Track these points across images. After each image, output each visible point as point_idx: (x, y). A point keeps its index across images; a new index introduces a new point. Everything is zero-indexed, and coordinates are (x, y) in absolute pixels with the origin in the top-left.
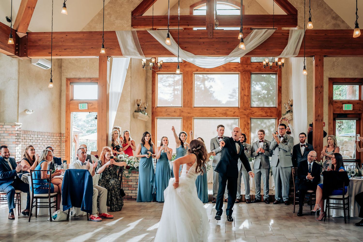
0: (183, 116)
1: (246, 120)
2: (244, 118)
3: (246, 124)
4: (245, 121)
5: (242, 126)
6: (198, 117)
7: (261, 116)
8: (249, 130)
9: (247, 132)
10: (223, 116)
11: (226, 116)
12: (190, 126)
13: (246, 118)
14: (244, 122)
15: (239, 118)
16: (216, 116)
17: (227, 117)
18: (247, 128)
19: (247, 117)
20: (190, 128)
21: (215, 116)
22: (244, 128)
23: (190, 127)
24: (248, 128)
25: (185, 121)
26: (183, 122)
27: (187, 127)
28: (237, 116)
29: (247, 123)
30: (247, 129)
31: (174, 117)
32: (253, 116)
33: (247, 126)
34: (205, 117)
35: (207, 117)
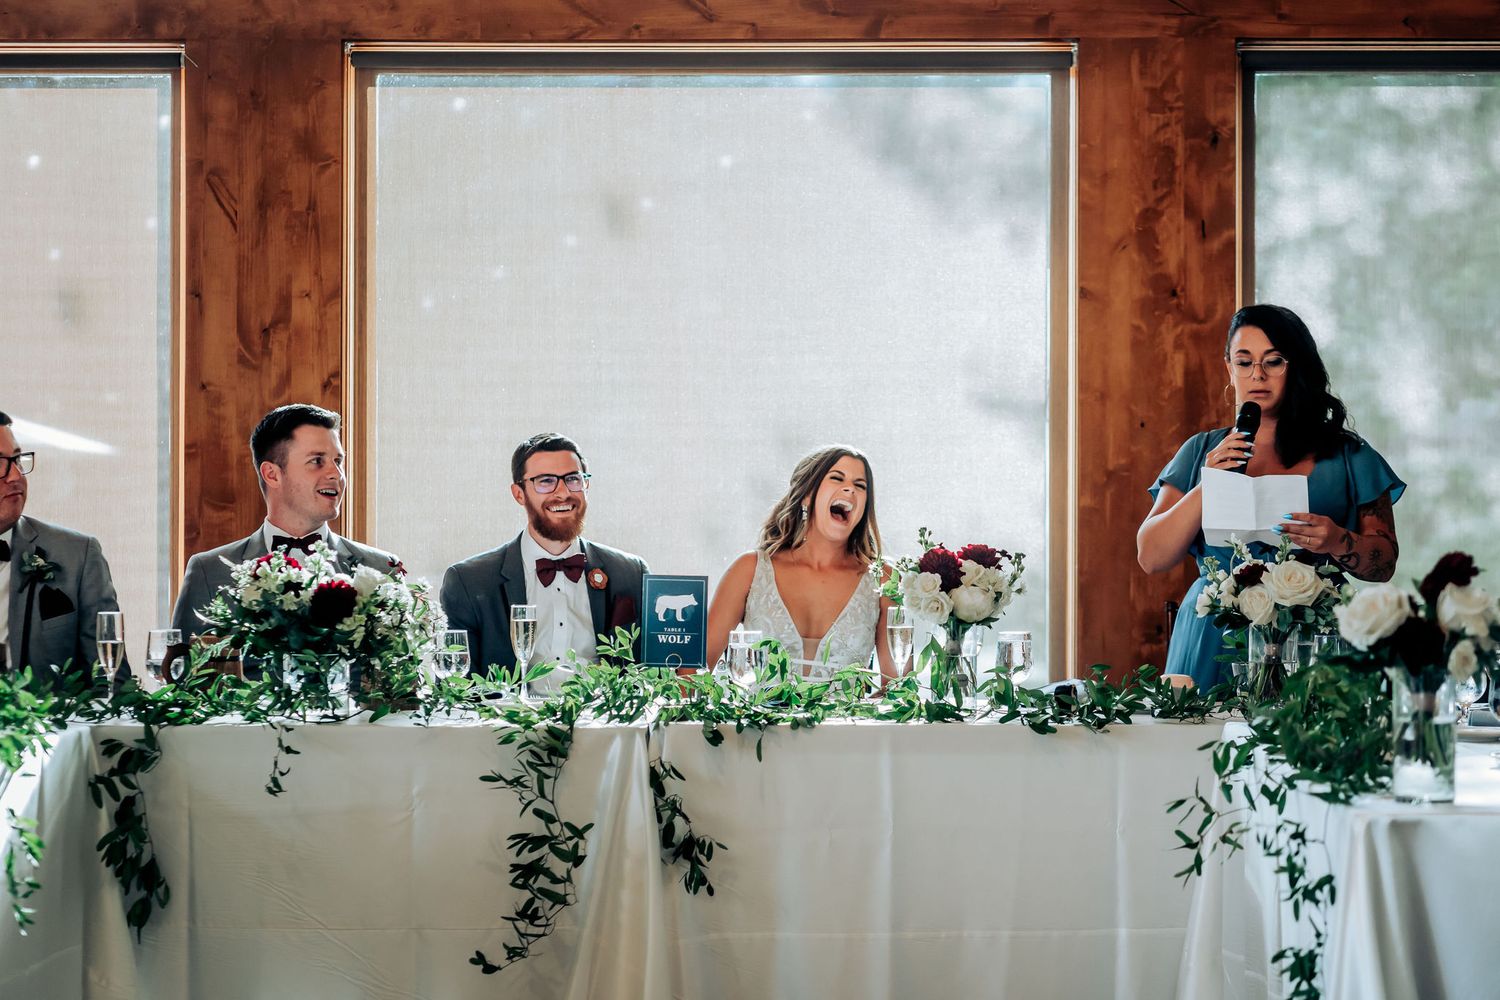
0: (191, 16)
1: (1171, 83)
2: (1146, 48)
3: (1168, 151)
4: (1157, 101)
5: (1106, 176)
6: (424, 34)
7: (1406, 22)
8: (1216, 245)
9: (1194, 262)
10: (814, 22)
11: (862, 24)
12: (299, 177)
13: (1179, 57)
14: (1149, 125)
15: (1074, 49)
16: (710, 18)
17: (872, 35)
18: (1191, 210)
19: (1179, 34)
20: (312, 206)
21: (693, 16)
22: (1149, 217)
23: (300, 206)
24: (1207, 202)
25: (222, 105)
26: (198, 121)
27: (263, 205)
28: (1041, 27)
29: (1191, 132)
30: (1190, 229)
31: (52, 36)
32: (1281, 29)
33: (1186, 176)
34: (535, 39)
35: (572, 38)
